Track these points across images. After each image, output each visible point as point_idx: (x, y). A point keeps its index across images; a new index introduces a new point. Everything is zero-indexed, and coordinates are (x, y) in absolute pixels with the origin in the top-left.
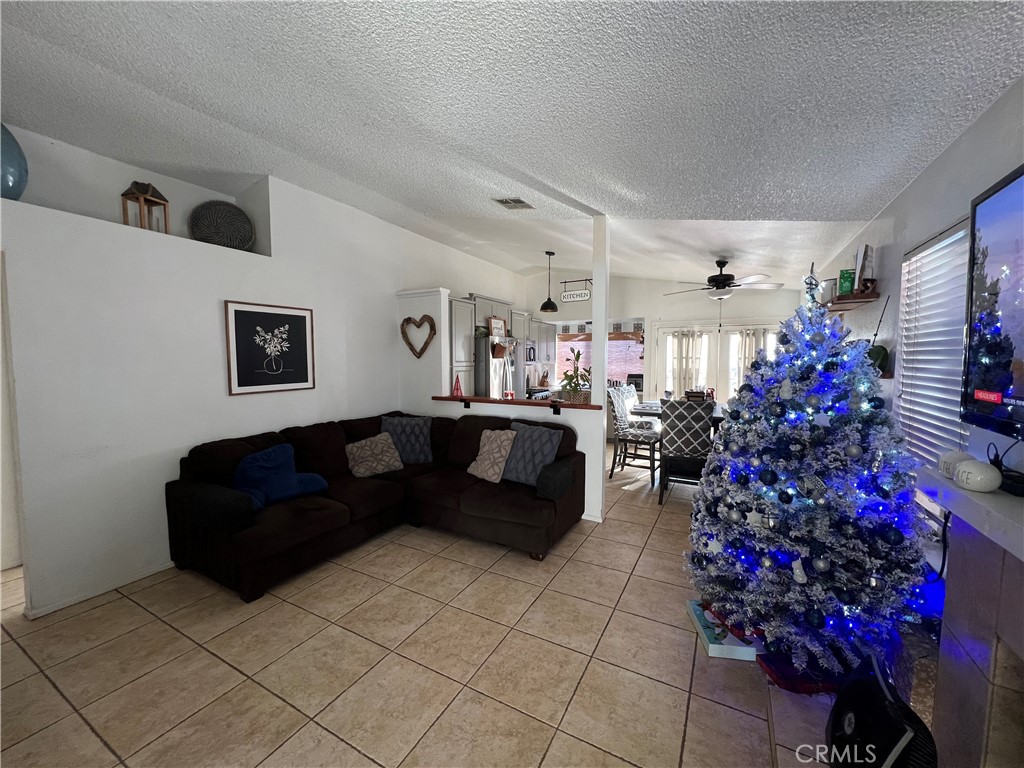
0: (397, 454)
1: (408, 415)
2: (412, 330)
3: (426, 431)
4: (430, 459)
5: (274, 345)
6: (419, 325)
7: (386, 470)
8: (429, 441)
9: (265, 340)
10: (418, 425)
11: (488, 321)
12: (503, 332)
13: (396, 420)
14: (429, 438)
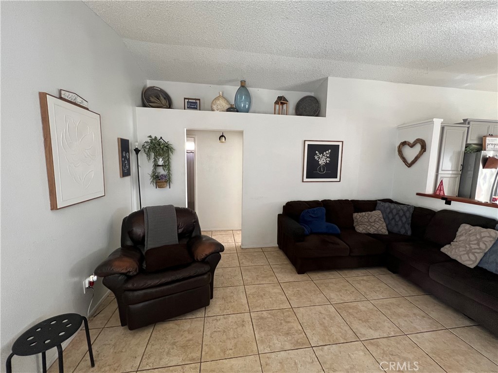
0: (384, 224)
1: (396, 203)
2: (406, 149)
3: (408, 215)
4: (409, 233)
5: (323, 160)
6: (412, 146)
7: (376, 232)
8: (410, 222)
10: (403, 210)
11: (482, 139)
13: (387, 204)
14: (410, 219)
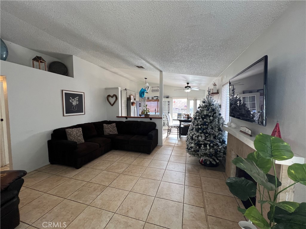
2: (110, 99)
5: (75, 102)
6: (112, 97)
9: (72, 101)
11: (130, 96)
12: (133, 99)
